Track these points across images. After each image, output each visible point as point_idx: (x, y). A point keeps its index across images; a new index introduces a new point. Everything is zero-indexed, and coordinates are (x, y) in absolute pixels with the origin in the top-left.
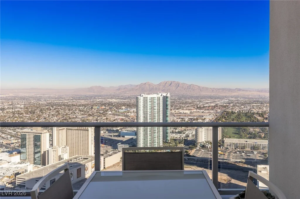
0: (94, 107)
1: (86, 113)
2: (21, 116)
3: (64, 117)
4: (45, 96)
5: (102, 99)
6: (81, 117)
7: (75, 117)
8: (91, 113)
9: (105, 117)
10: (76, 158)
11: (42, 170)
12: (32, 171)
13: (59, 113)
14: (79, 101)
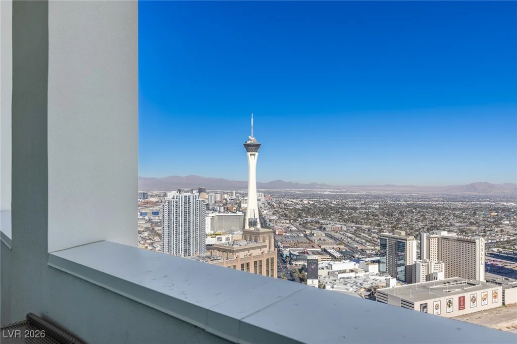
0: (478, 213)
3: (432, 223)
4: (405, 195)
5: (491, 202)
6: (458, 225)
7: (449, 224)
8: (473, 221)
10: (457, 281)
11: (408, 288)
12: (395, 287)
13: (425, 218)
14: (454, 203)
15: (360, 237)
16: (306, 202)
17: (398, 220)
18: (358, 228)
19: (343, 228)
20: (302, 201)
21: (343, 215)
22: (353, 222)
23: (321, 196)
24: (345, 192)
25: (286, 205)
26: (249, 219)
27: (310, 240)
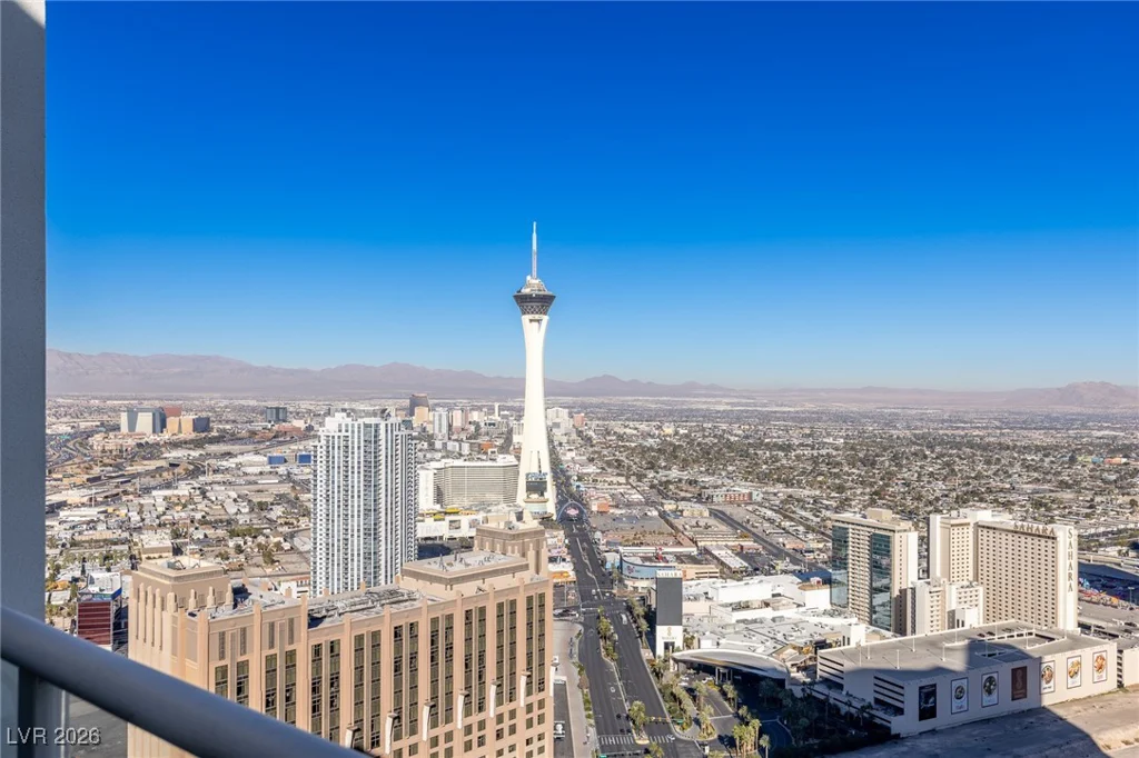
0: (1080, 459)
1: (1048, 477)
2: (836, 470)
3: (968, 484)
4: (909, 412)
5: (1114, 429)
6: (1029, 488)
7: (1008, 486)
8: (1067, 478)
9: (1127, 499)
10: (1010, 630)
11: (894, 647)
12: (863, 644)
13: (953, 470)
14: (1025, 433)
15: (792, 519)
16: (669, 430)
17: (889, 476)
18: (790, 496)
19: (754, 497)
20: (659, 428)
21: (756, 464)
22: (778, 480)
23: (708, 416)
24: (765, 405)
25: (620, 437)
26: (528, 475)
27: (672, 526)
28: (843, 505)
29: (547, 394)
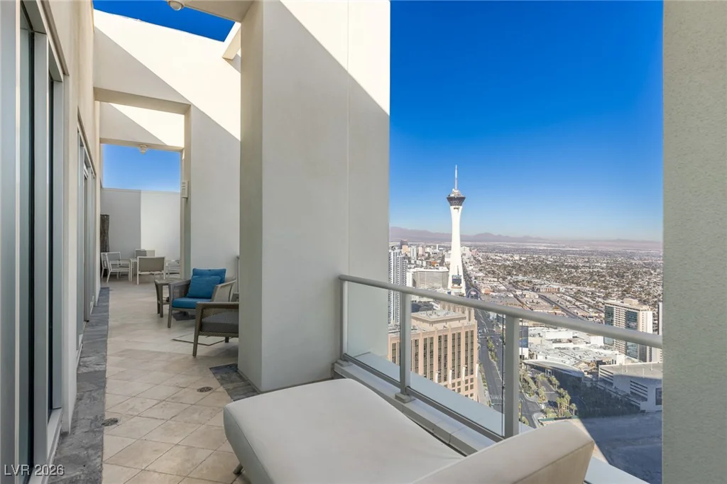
2: (603, 279)
4: (640, 252)
11: (640, 367)
12: (624, 364)
15: (581, 301)
16: (517, 258)
17: (631, 283)
18: (579, 291)
19: (561, 290)
20: (512, 257)
21: (561, 275)
22: (573, 283)
23: (535, 252)
24: (564, 247)
25: (494, 260)
26: (453, 276)
27: (520, 302)
28: (607, 296)
29: (462, 240)
